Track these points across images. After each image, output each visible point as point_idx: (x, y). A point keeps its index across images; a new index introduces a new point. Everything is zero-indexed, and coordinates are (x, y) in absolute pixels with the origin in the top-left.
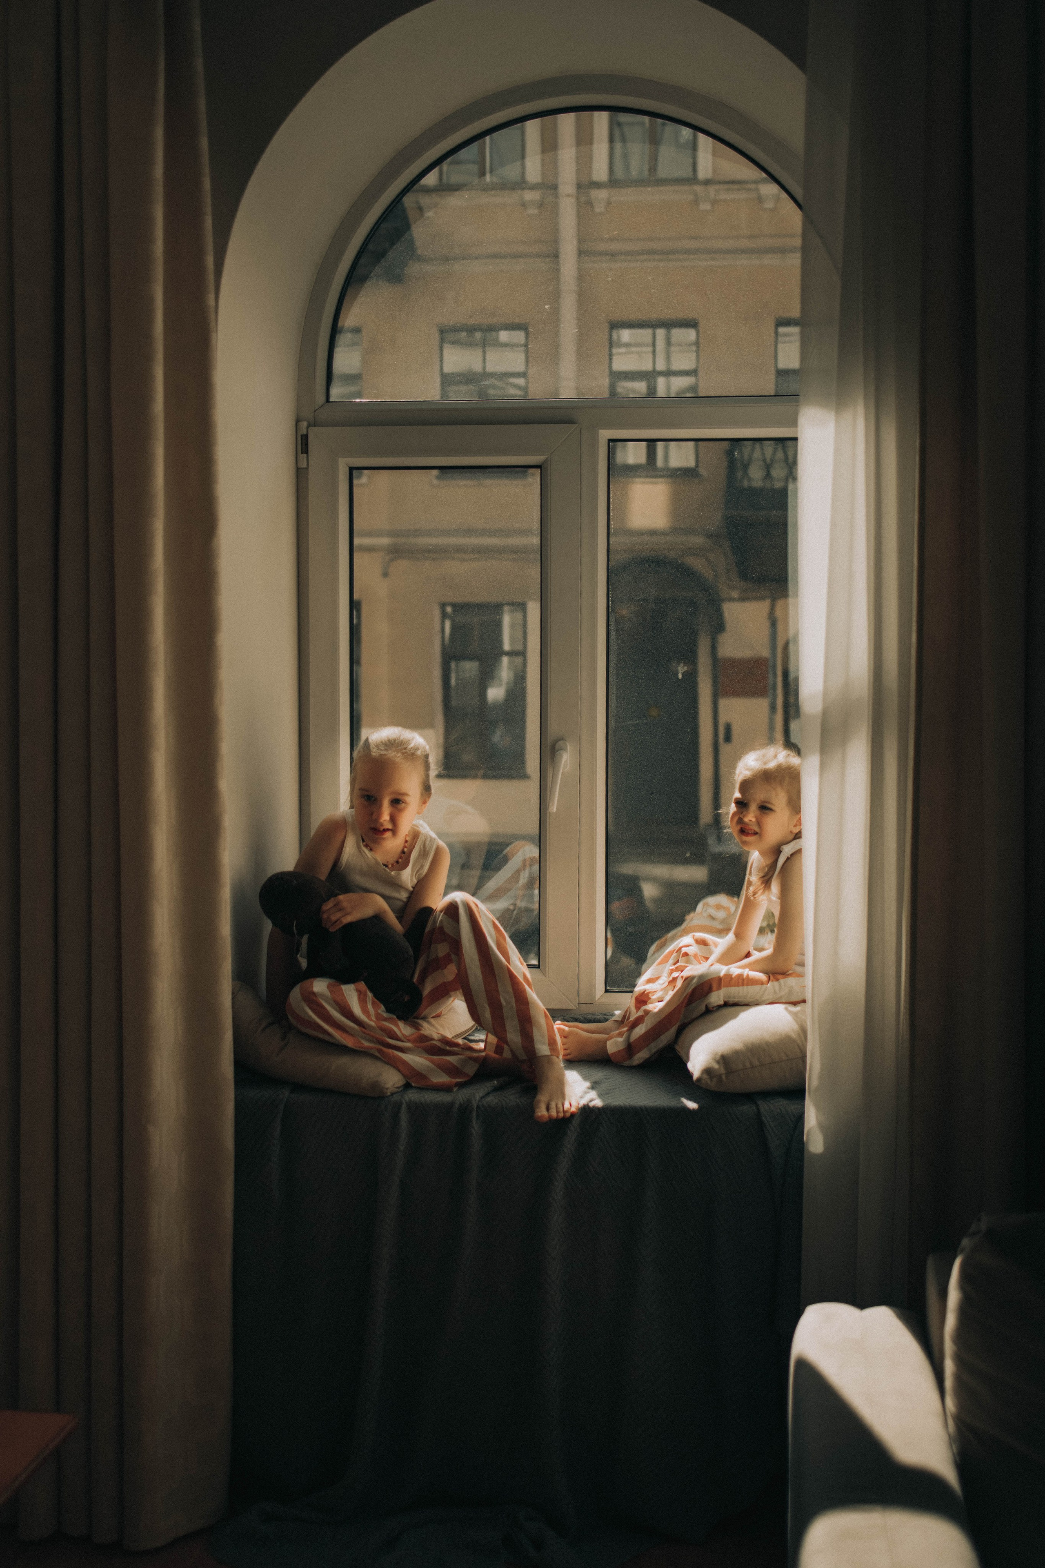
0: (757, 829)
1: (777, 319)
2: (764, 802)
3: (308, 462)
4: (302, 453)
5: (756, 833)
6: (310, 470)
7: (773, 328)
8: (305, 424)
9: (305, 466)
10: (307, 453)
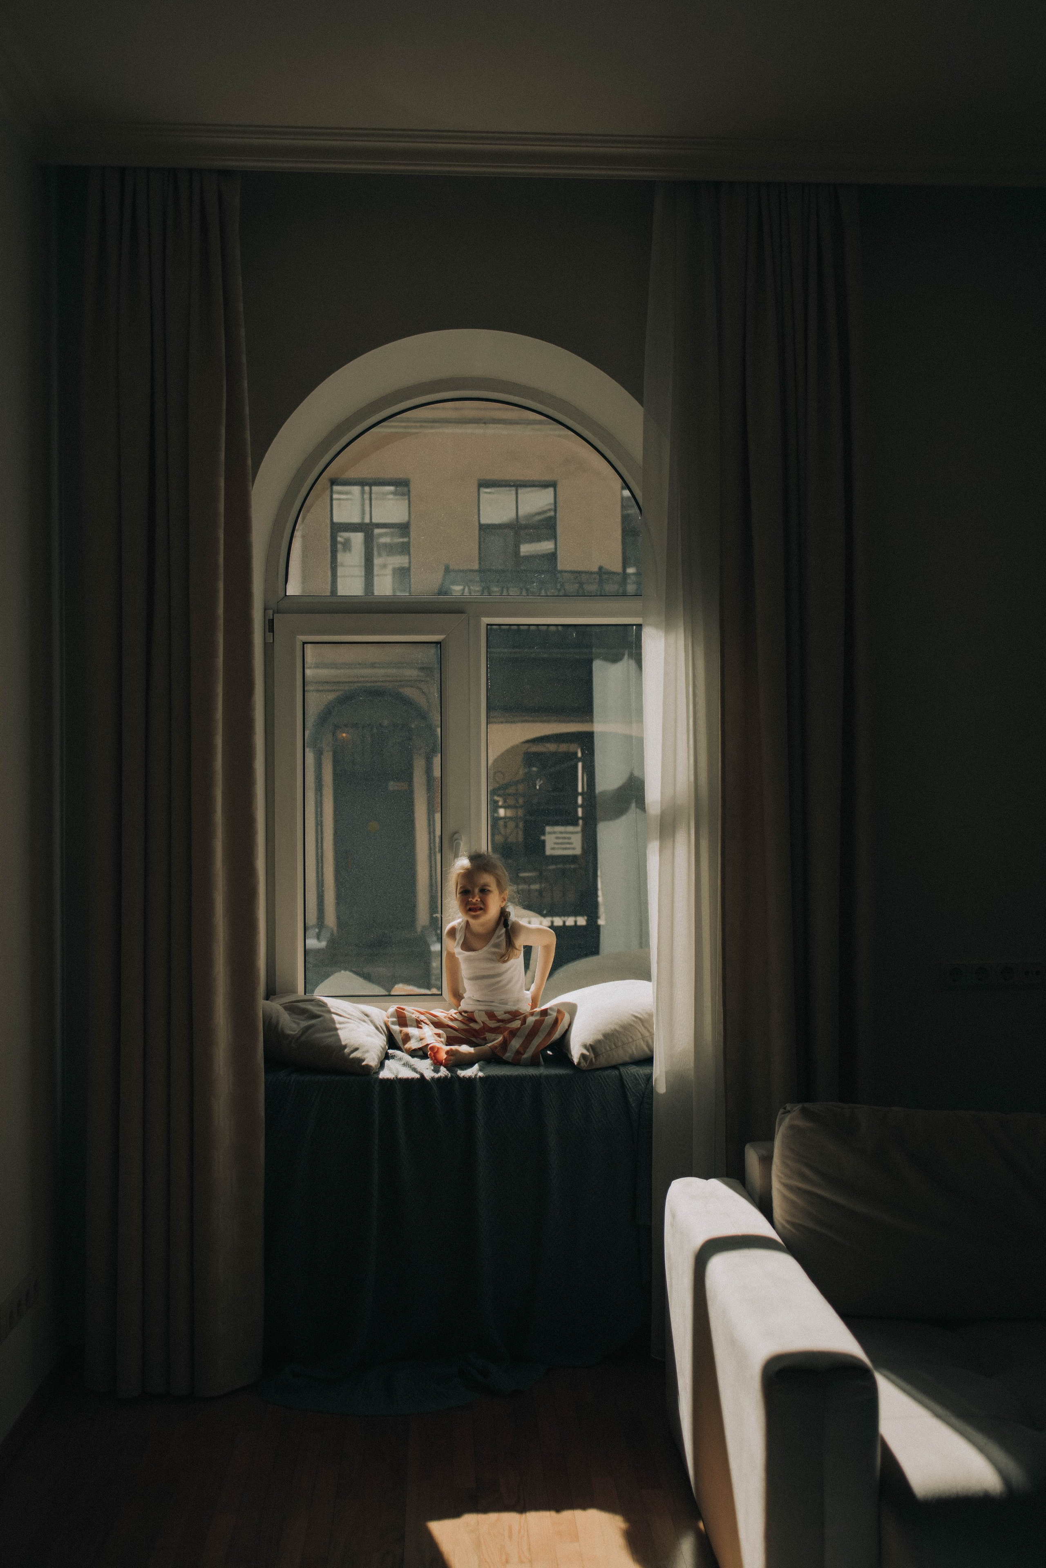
0: (482, 906)
1: (479, 480)
2: (483, 886)
3: (273, 639)
4: (269, 632)
5: (481, 909)
6: (275, 644)
7: (476, 488)
8: (271, 612)
9: (271, 641)
10: (273, 632)
